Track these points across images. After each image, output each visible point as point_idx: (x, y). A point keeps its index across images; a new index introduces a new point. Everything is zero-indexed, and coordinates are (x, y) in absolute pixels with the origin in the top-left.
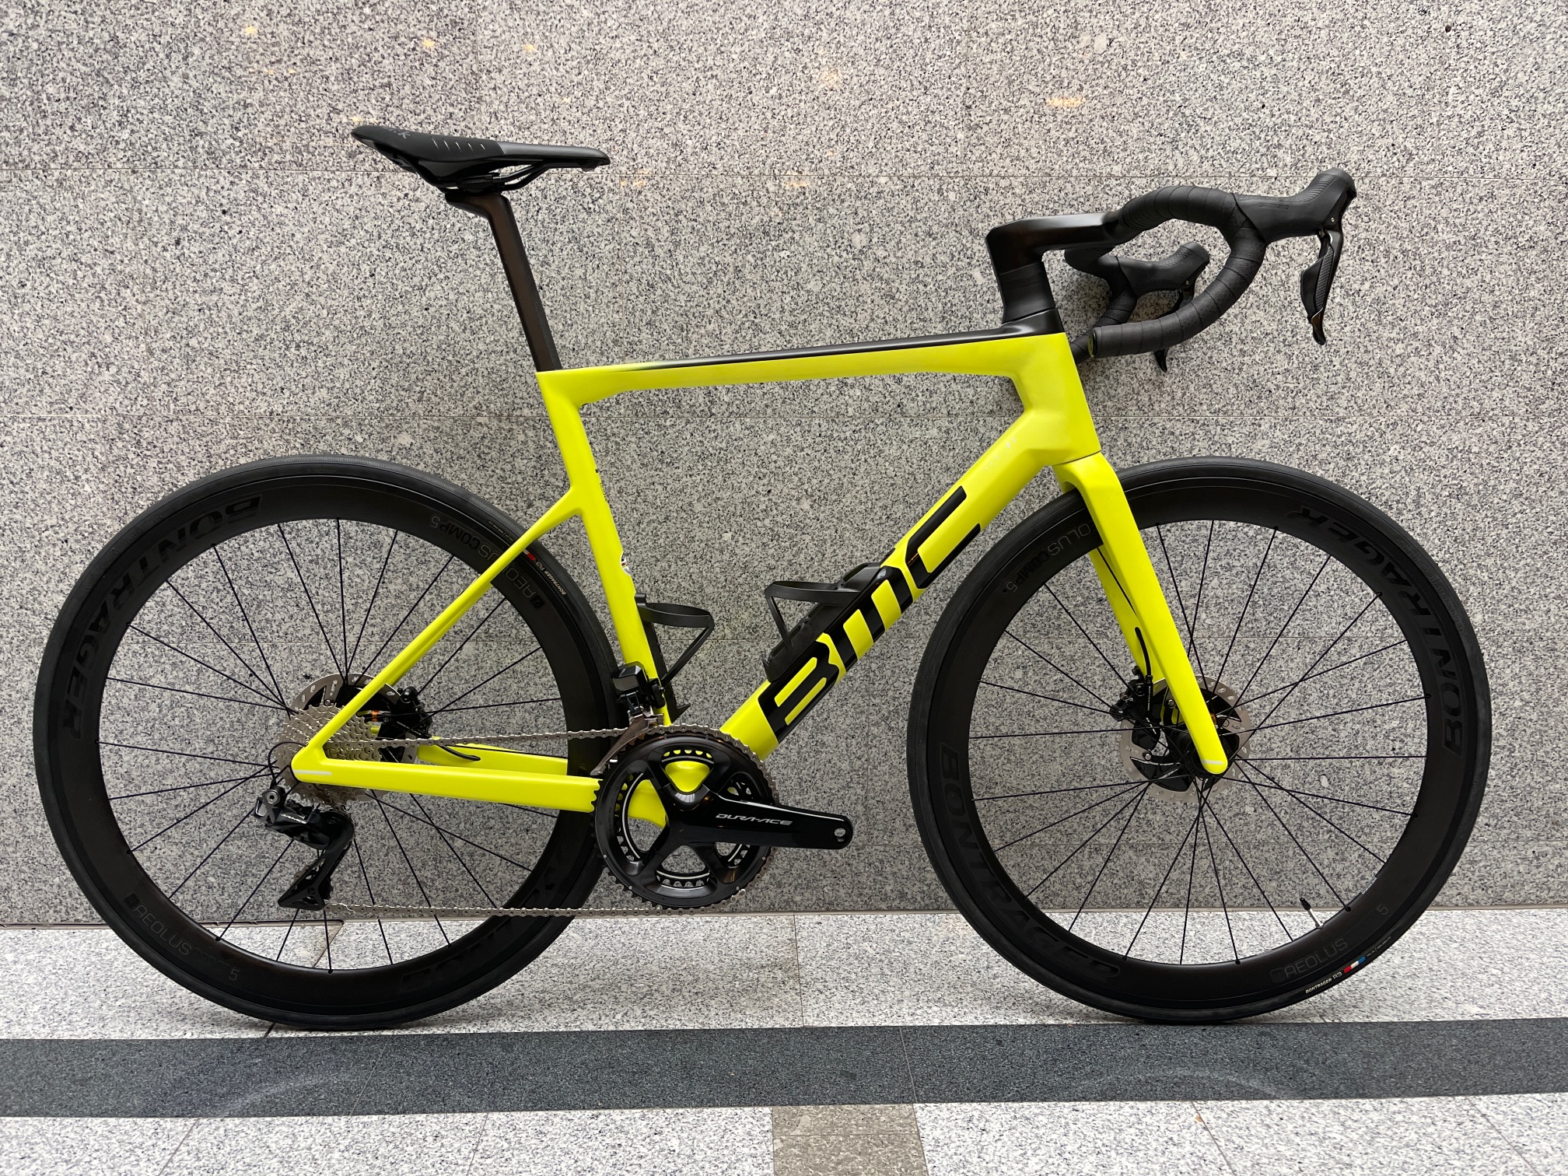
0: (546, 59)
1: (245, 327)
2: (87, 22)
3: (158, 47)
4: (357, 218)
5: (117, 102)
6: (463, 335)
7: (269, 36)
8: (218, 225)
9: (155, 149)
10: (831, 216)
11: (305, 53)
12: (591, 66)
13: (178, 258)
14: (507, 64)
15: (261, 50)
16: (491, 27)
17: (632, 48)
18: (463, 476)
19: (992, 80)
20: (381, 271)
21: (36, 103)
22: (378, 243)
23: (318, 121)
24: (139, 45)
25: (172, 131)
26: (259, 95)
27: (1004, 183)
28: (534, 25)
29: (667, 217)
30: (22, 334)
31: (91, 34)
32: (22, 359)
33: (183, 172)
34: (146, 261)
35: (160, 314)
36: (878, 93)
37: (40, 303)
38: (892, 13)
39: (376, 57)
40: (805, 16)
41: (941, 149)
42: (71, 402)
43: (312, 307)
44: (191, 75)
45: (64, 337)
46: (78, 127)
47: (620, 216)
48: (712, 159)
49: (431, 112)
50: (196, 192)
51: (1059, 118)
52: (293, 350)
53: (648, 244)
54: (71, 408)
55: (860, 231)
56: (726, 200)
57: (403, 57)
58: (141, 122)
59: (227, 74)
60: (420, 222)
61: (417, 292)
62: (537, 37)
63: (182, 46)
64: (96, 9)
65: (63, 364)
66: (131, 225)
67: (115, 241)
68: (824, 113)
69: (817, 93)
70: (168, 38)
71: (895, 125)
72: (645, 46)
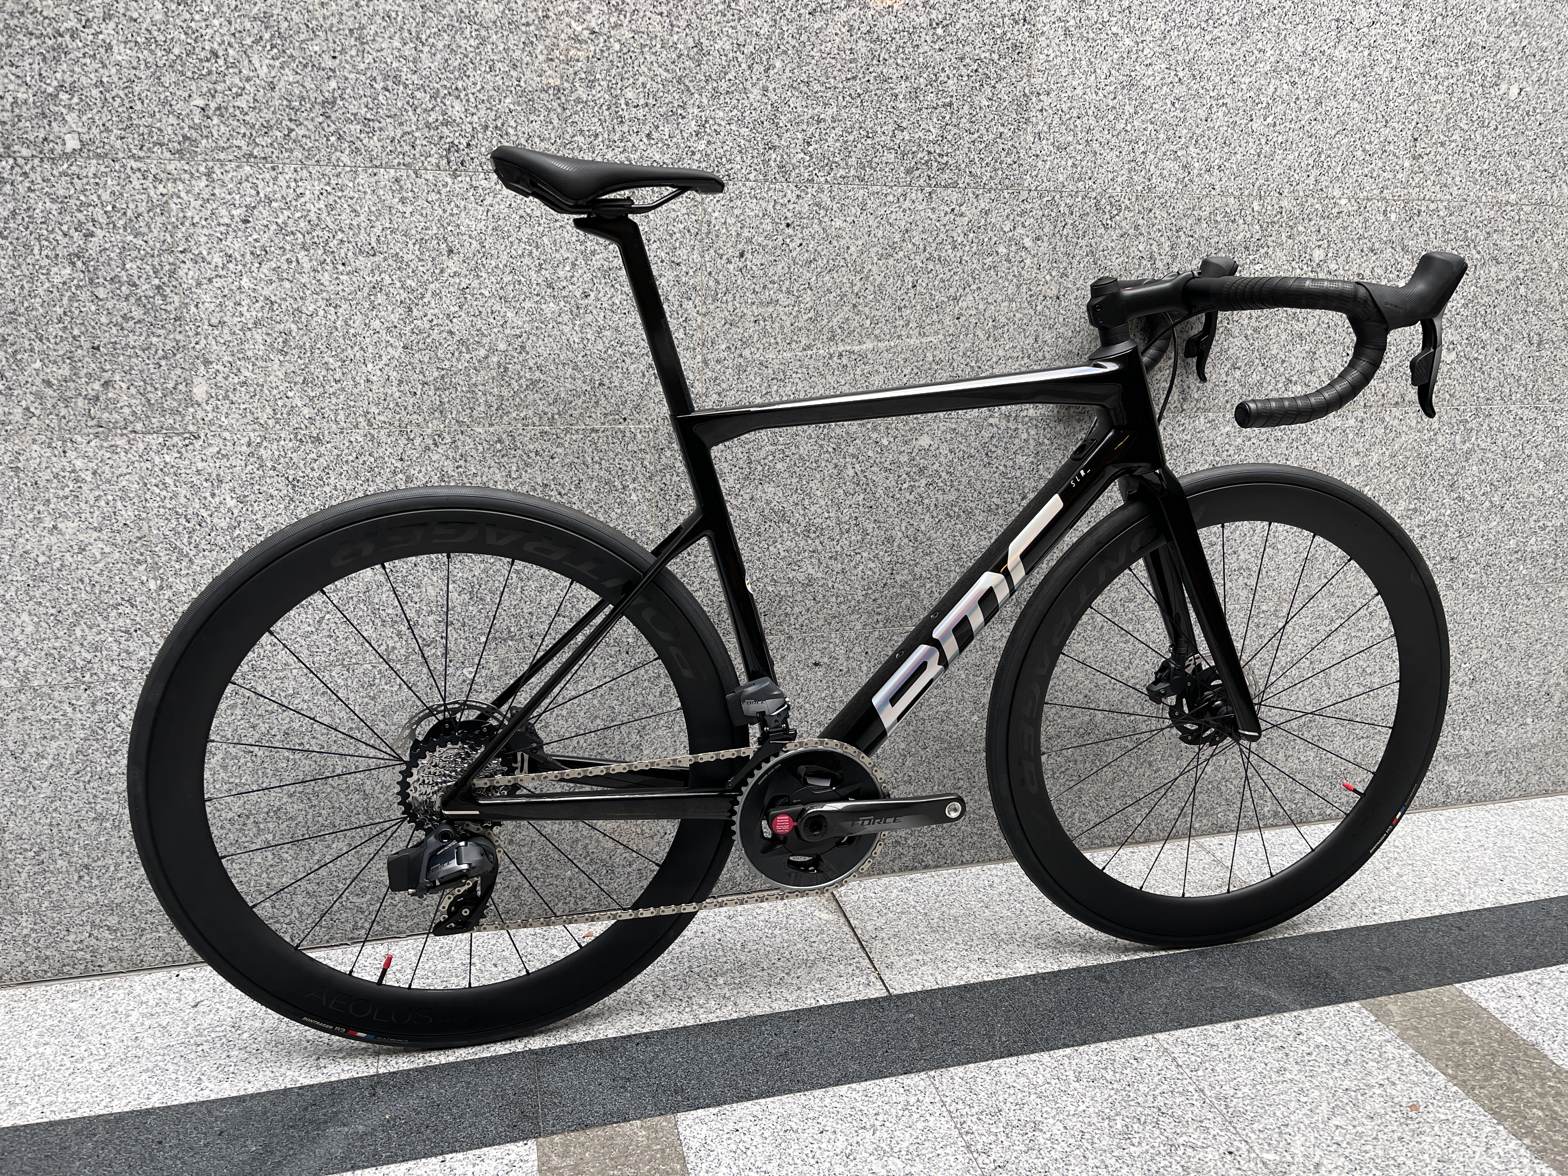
0: (1089, 84)
1: (795, 338)
2: (672, 25)
3: (741, 57)
4: (907, 231)
5: (696, 111)
6: (986, 343)
7: (848, 52)
8: (780, 238)
9: (729, 161)
10: (1299, 233)
11: (879, 71)
12: (1125, 91)
13: (741, 270)
14: (1054, 88)
15: (839, 67)
16: (1046, 51)
17: (1161, 76)
18: (971, 473)
19: (1436, 116)
20: (923, 281)
21: (613, 108)
22: (923, 256)
23: (883, 138)
24: (722, 53)
25: (747, 144)
26: (831, 111)
27: (1433, 206)
28: (1082, 51)
29: (1169, 234)
30: (581, 346)
31: (675, 37)
32: (581, 371)
33: (754, 184)
34: (710, 273)
35: (718, 326)
36: (1350, 124)
37: (602, 314)
38: (1370, 55)
39: (943, 77)
40: (1304, 52)
41: (1391, 176)
42: (625, 412)
43: (857, 318)
44: (771, 88)
45: (624, 348)
46: (655, 135)
47: (1131, 232)
48: (1213, 180)
49: (985, 132)
50: (764, 204)
51: (1479, 152)
52: (835, 359)
53: (1151, 257)
54: (625, 419)
55: (1320, 246)
56: (1218, 218)
57: (966, 78)
58: (718, 133)
59: (805, 89)
60: (962, 235)
61: (951, 302)
62: (1083, 62)
63: (764, 58)
64: (682, 12)
65: (620, 375)
66: (699, 237)
67: (683, 252)
68: (1306, 141)
69: (1303, 122)
70: (751, 48)
71: (1359, 153)
72: (1173, 73)
